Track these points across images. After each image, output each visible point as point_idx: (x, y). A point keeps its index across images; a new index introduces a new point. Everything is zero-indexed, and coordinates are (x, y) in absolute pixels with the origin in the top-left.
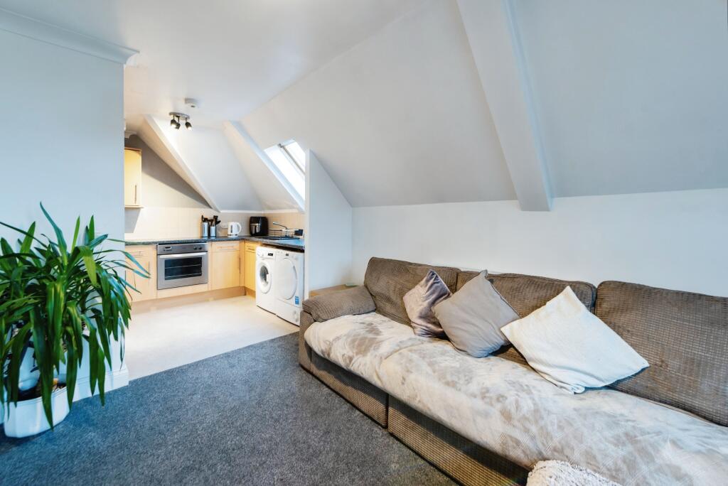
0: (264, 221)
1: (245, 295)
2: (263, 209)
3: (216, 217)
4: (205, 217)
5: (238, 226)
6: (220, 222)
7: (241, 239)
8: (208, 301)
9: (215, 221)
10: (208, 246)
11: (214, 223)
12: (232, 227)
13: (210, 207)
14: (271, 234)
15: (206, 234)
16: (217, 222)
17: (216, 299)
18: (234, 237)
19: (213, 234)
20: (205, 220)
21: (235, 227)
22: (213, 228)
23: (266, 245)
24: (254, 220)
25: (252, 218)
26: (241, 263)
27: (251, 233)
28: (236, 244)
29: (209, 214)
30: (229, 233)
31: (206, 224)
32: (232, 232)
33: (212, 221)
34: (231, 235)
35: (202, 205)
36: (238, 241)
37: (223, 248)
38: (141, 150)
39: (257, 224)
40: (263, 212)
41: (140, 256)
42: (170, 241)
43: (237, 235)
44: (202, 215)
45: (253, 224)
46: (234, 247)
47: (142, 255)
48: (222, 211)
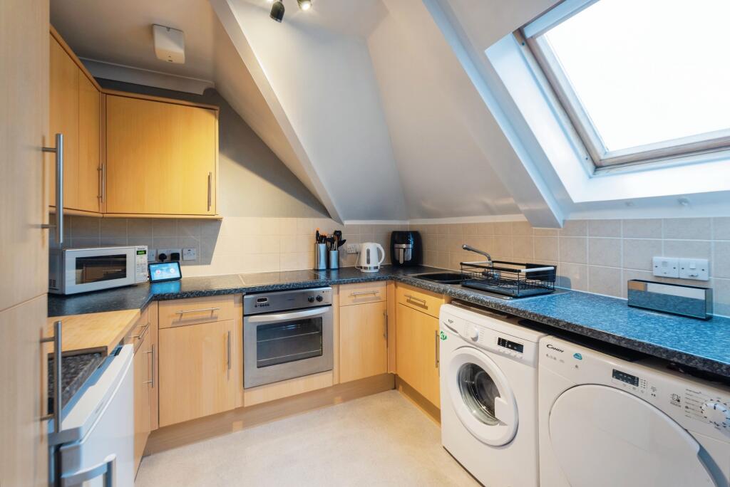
0: (417, 240)
1: (395, 388)
2: (409, 217)
3: (338, 234)
4: (321, 233)
5: (378, 249)
6: (345, 241)
8: (331, 403)
9: (335, 240)
10: (328, 293)
11: (336, 243)
12: (368, 252)
13: (330, 217)
15: (323, 266)
16: (341, 243)
17: (346, 399)
18: (374, 272)
19: (334, 265)
20: (320, 238)
21: (373, 255)
22: (333, 254)
24: (397, 238)
25: (394, 233)
26: (388, 324)
28: (379, 288)
29: (327, 227)
30: (364, 264)
31: (322, 247)
32: (368, 262)
33: (332, 240)
34: (366, 268)
35: (314, 211)
36: (383, 283)
37: (358, 297)
38: (218, 108)
39: (404, 246)
40: (408, 223)
41: (213, 318)
42: (267, 287)
43: (376, 268)
44: (317, 232)
45: (396, 246)
46: (377, 295)
47: (216, 318)
48: (346, 223)
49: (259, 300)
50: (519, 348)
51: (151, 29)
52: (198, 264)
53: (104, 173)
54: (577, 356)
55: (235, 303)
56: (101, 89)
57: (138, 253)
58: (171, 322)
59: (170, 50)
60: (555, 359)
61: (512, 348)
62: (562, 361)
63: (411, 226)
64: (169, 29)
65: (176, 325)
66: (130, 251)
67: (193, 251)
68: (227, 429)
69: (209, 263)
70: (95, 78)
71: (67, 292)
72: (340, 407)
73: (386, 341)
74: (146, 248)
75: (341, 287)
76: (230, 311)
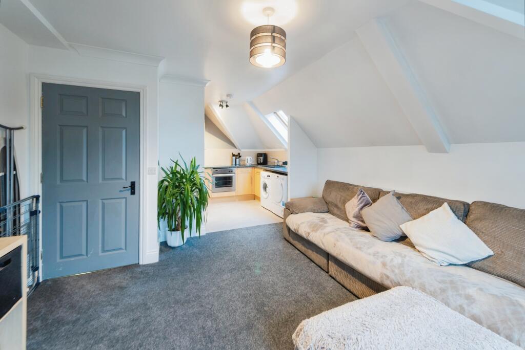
0: (265, 156)
1: (255, 199)
3: (239, 154)
7: (252, 166)
8: (235, 200)
9: (239, 156)
10: (235, 170)
12: (247, 159)
13: (237, 149)
14: (269, 164)
15: (234, 164)
16: (240, 157)
17: (240, 200)
18: (249, 165)
19: (238, 163)
20: (234, 155)
21: (249, 159)
22: (238, 160)
23: (266, 170)
24: (259, 155)
25: (258, 154)
26: (252, 181)
27: (258, 163)
28: (250, 169)
29: (236, 152)
30: (246, 163)
31: (234, 158)
33: (237, 156)
35: (232, 147)
37: (243, 172)
39: (261, 158)
40: (264, 150)
42: (218, 167)
44: (232, 153)
45: (259, 158)
46: (249, 171)
48: (242, 150)
49: (216, 171)
50: (269, 176)
55: (210, 171)
63: (264, 152)
72: (237, 202)
73: (251, 185)
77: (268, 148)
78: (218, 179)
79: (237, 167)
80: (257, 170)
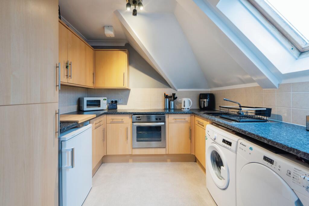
0: (211, 97)
1: (196, 162)
2: (210, 87)
3: (174, 95)
4: (166, 94)
5: (189, 101)
6: (177, 98)
7: (191, 112)
8: (166, 161)
9: (173, 97)
10: (167, 117)
11: (172, 98)
12: (184, 102)
13: (171, 88)
14: (217, 109)
15: (167, 108)
16: (175, 98)
17: (172, 161)
18: (186, 110)
19: (172, 107)
20: (166, 97)
21: (187, 103)
22: (172, 102)
23: (218, 125)
24: (202, 96)
25: (201, 94)
27: (200, 106)
28: (187, 117)
29: (169, 92)
30: (183, 107)
31: (167, 100)
32: (184, 106)
33: (171, 97)
34: (184, 109)
35: (165, 86)
36: (190, 115)
37: (177, 120)
38: (127, 50)
39: (205, 100)
40: (210, 90)
41: (122, 122)
42: (140, 113)
43: (188, 109)
44: (165, 94)
45: (202, 100)
46: (186, 120)
47: (123, 122)
48: (179, 90)
49: (137, 117)
50: (230, 144)
51: (104, 27)
52: (123, 105)
53: (95, 75)
54: (251, 149)
55: (129, 117)
56: (93, 49)
57: (104, 100)
58: (110, 121)
59: (109, 33)
60: (243, 149)
61: (227, 144)
62: (245, 151)
63: (211, 91)
64: (108, 26)
65: (112, 123)
66: (101, 99)
67: (121, 100)
68: (127, 161)
69: (126, 104)
70: (91, 46)
71: (84, 110)
72: (169, 163)
73: (190, 140)
74: (106, 98)
75: (169, 115)
76: (128, 120)
77: (217, 86)
78: (139, 129)
79: (172, 114)
80: (198, 119)
